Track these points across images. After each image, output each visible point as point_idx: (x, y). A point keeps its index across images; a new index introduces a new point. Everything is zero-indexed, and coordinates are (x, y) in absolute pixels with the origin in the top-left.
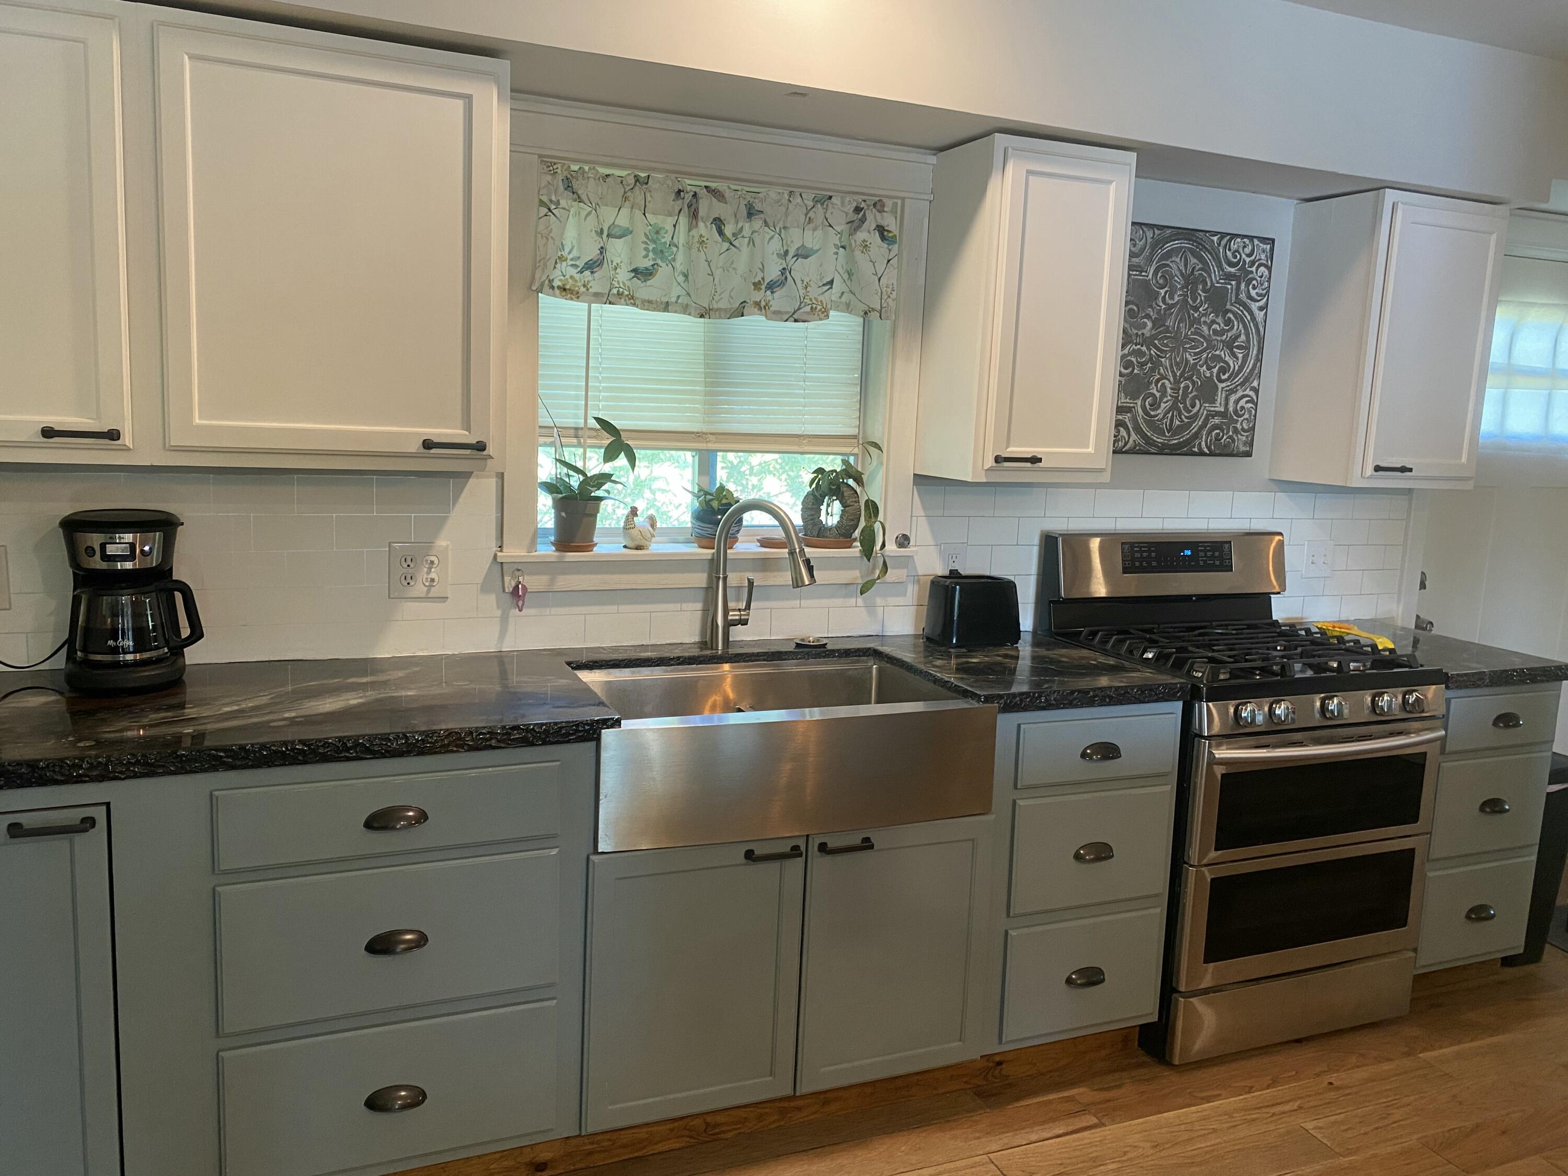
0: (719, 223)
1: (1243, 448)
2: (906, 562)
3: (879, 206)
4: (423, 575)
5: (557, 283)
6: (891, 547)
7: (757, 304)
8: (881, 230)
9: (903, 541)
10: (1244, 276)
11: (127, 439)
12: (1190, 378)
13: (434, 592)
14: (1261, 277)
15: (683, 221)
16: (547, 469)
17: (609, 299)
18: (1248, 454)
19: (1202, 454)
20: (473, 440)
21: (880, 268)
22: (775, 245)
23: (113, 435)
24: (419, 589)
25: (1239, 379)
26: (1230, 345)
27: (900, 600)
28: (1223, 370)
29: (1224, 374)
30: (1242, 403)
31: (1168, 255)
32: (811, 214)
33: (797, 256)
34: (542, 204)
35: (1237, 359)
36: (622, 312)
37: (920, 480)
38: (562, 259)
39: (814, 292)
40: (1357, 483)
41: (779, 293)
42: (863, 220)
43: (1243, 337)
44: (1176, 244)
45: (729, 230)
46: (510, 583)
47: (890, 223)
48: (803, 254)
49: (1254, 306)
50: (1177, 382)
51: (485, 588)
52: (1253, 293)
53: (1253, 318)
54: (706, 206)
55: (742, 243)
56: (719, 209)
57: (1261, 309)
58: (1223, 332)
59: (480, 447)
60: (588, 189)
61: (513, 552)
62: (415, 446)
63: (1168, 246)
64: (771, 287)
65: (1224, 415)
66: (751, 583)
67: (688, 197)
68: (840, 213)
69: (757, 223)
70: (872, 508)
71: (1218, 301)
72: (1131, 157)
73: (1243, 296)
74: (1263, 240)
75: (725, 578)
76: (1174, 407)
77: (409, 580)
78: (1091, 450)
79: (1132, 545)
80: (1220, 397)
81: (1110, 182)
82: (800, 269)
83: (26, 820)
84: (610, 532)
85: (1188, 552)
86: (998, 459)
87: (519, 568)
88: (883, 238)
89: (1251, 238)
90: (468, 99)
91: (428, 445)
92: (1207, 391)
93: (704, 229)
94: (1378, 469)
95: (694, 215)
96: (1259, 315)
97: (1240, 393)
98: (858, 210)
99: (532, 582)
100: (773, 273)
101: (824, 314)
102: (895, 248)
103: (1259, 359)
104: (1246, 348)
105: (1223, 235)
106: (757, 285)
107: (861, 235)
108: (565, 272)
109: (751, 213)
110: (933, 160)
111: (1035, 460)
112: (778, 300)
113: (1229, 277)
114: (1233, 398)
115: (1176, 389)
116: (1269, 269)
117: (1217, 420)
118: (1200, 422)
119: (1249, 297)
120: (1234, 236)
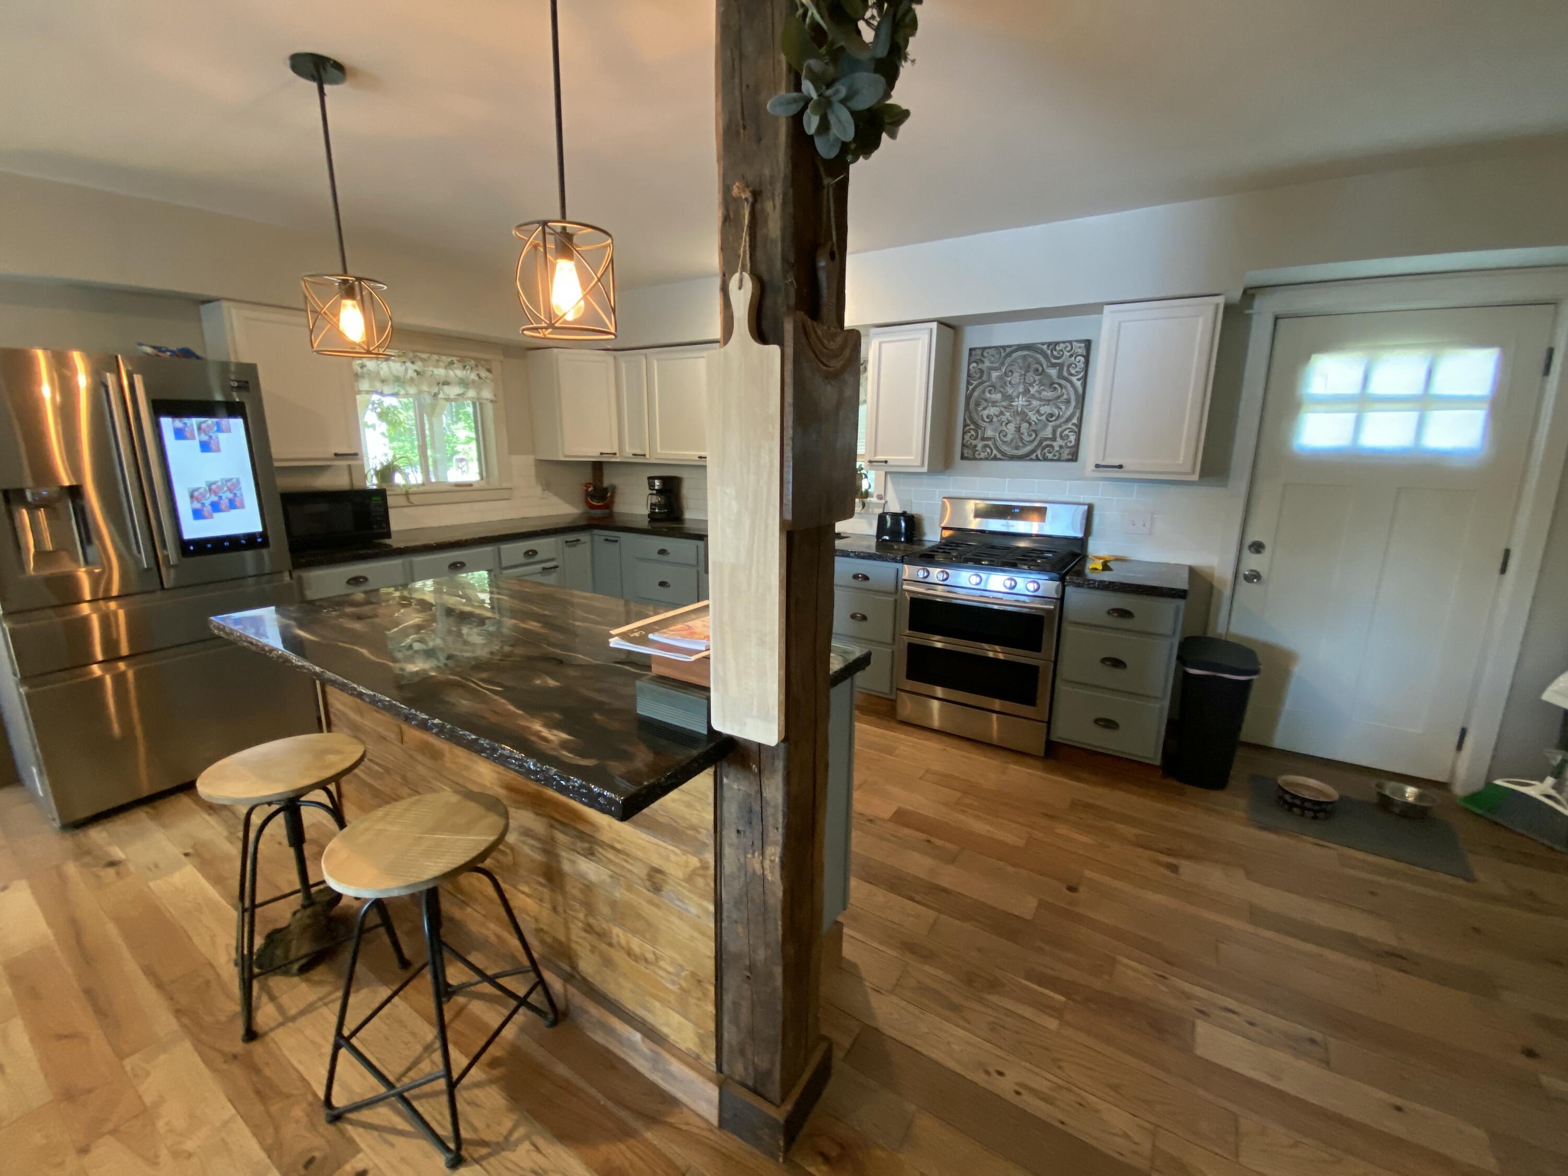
1: (1070, 456)
10: (1065, 363)
11: (648, 456)
12: (1027, 421)
14: (1079, 362)
18: (1075, 460)
19: (1038, 459)
23: (644, 455)
25: (1064, 420)
26: (1055, 402)
28: (1051, 415)
29: (1052, 417)
30: (1066, 432)
31: (1014, 361)
35: (1061, 408)
43: (1065, 397)
44: (1020, 353)
49: (1074, 379)
50: (1019, 424)
52: (1073, 372)
57: (1079, 380)
63: (1015, 355)
71: (1046, 379)
72: (935, 326)
73: (1065, 374)
74: (1080, 341)
76: (1018, 437)
80: (1050, 430)
81: (919, 339)
83: (610, 538)
89: (1073, 342)
92: (1042, 428)
94: (1097, 466)
96: (1078, 384)
97: (1064, 427)
104: (1068, 402)
105: (1049, 344)
111: (886, 462)
113: (1054, 365)
114: (1059, 430)
115: (1018, 427)
116: (1085, 357)
117: (1048, 442)
118: (1036, 443)
119: (1071, 375)
120: (1057, 343)
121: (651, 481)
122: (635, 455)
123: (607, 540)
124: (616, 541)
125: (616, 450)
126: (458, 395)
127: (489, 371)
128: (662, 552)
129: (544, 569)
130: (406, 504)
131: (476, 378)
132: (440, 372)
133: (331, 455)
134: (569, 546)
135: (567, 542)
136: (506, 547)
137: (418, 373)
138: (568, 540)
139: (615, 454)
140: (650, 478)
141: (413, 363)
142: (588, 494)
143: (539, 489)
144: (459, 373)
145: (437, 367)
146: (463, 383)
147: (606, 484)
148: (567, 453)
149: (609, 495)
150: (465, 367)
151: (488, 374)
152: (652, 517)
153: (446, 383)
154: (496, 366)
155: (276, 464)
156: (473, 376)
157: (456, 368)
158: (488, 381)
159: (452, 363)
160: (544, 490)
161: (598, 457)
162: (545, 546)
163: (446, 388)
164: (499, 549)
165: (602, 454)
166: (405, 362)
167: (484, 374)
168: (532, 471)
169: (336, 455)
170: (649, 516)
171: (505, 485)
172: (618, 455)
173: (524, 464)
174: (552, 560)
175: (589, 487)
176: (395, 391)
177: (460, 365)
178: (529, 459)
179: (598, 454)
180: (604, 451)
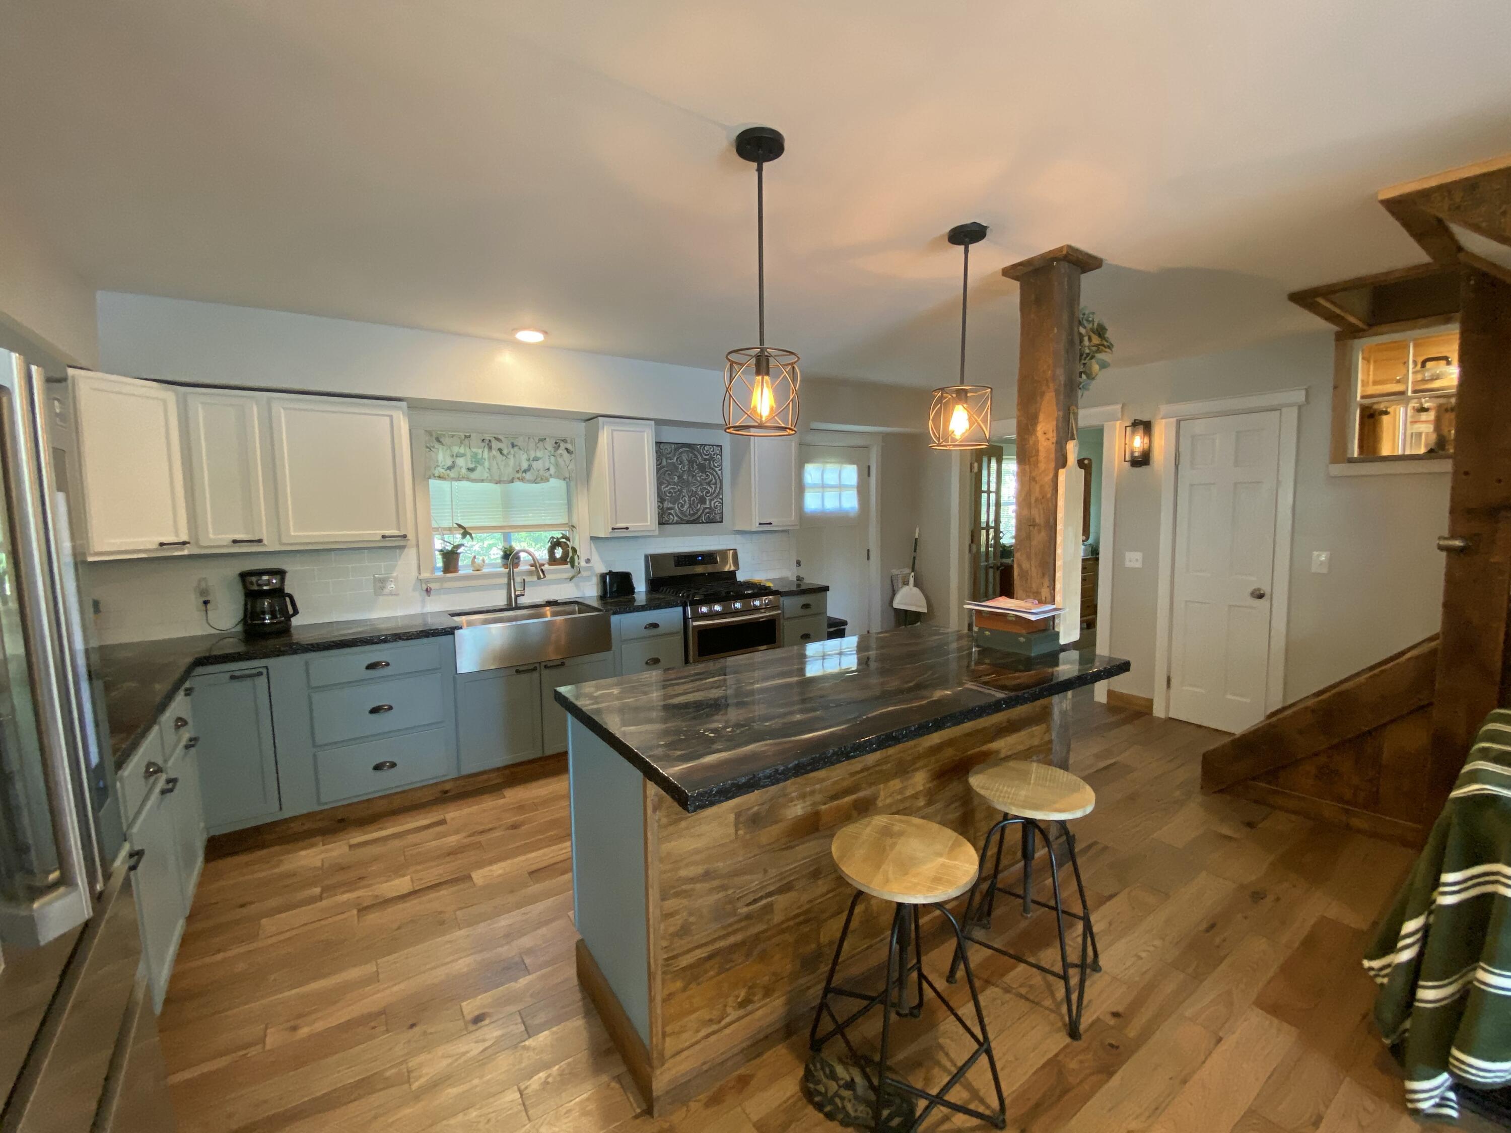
0: (500, 450)
1: (719, 520)
2: (590, 569)
3: (565, 441)
4: (388, 586)
5: (436, 475)
6: (583, 564)
7: (518, 478)
8: (567, 449)
9: (588, 561)
10: (711, 459)
12: (695, 496)
13: (394, 592)
14: (718, 459)
15: (486, 450)
16: (438, 544)
17: (459, 479)
18: (722, 522)
19: (703, 523)
20: (402, 534)
21: (568, 463)
22: (525, 457)
23: (260, 541)
24: (387, 591)
25: (714, 495)
26: (709, 484)
27: (590, 583)
28: (708, 493)
30: (717, 503)
31: (681, 453)
32: (538, 445)
33: (533, 460)
34: (427, 447)
35: (713, 488)
36: (464, 484)
37: (593, 538)
38: (438, 466)
39: (541, 472)
40: (754, 529)
41: (528, 473)
42: (559, 446)
43: (714, 481)
44: (684, 449)
45: (505, 452)
46: (424, 587)
47: (569, 446)
48: (536, 459)
49: (717, 469)
50: (690, 497)
51: (414, 590)
52: (716, 465)
53: (717, 473)
54: (495, 444)
55: (511, 457)
56: (500, 445)
57: (720, 470)
58: (705, 479)
59: (405, 536)
60: (445, 440)
61: (425, 575)
62: (379, 538)
63: (681, 449)
64: (525, 471)
65: (710, 508)
66: (524, 580)
67: (487, 442)
68: (549, 444)
69: (516, 449)
70: (574, 550)
71: (702, 468)
72: (653, 423)
73: (712, 466)
74: (718, 446)
75: (514, 580)
76: (690, 507)
78: (649, 523)
79: (678, 557)
80: (708, 502)
81: (644, 432)
82: (535, 465)
83: (237, 673)
84: (466, 566)
85: (700, 558)
86: (613, 529)
87: (427, 581)
88: (568, 452)
89: (713, 445)
90: (391, 416)
91: (384, 537)
92: (702, 500)
93: (495, 452)
94: (760, 524)
95: (490, 448)
96: (719, 473)
97: (715, 500)
98: (556, 443)
99: (433, 586)
100: (525, 465)
101: (547, 480)
102: (573, 455)
103: (721, 488)
104: (715, 484)
105: (701, 445)
106: (518, 472)
107: (559, 451)
108: (440, 471)
109: (513, 446)
110: (583, 424)
111: (627, 528)
112: (528, 476)
113: (705, 460)
114: (713, 502)
115: (690, 500)
116: (721, 456)
117: (707, 510)
118: (701, 511)
119: (714, 466)
120: (706, 445)
122: (235, 542)
123: (233, 678)
124: (260, 674)
125: (186, 537)
128: (371, 666)
139: (184, 543)
140: (242, 575)
161: (156, 550)
165: (162, 544)
179: (155, 546)
180: (165, 540)
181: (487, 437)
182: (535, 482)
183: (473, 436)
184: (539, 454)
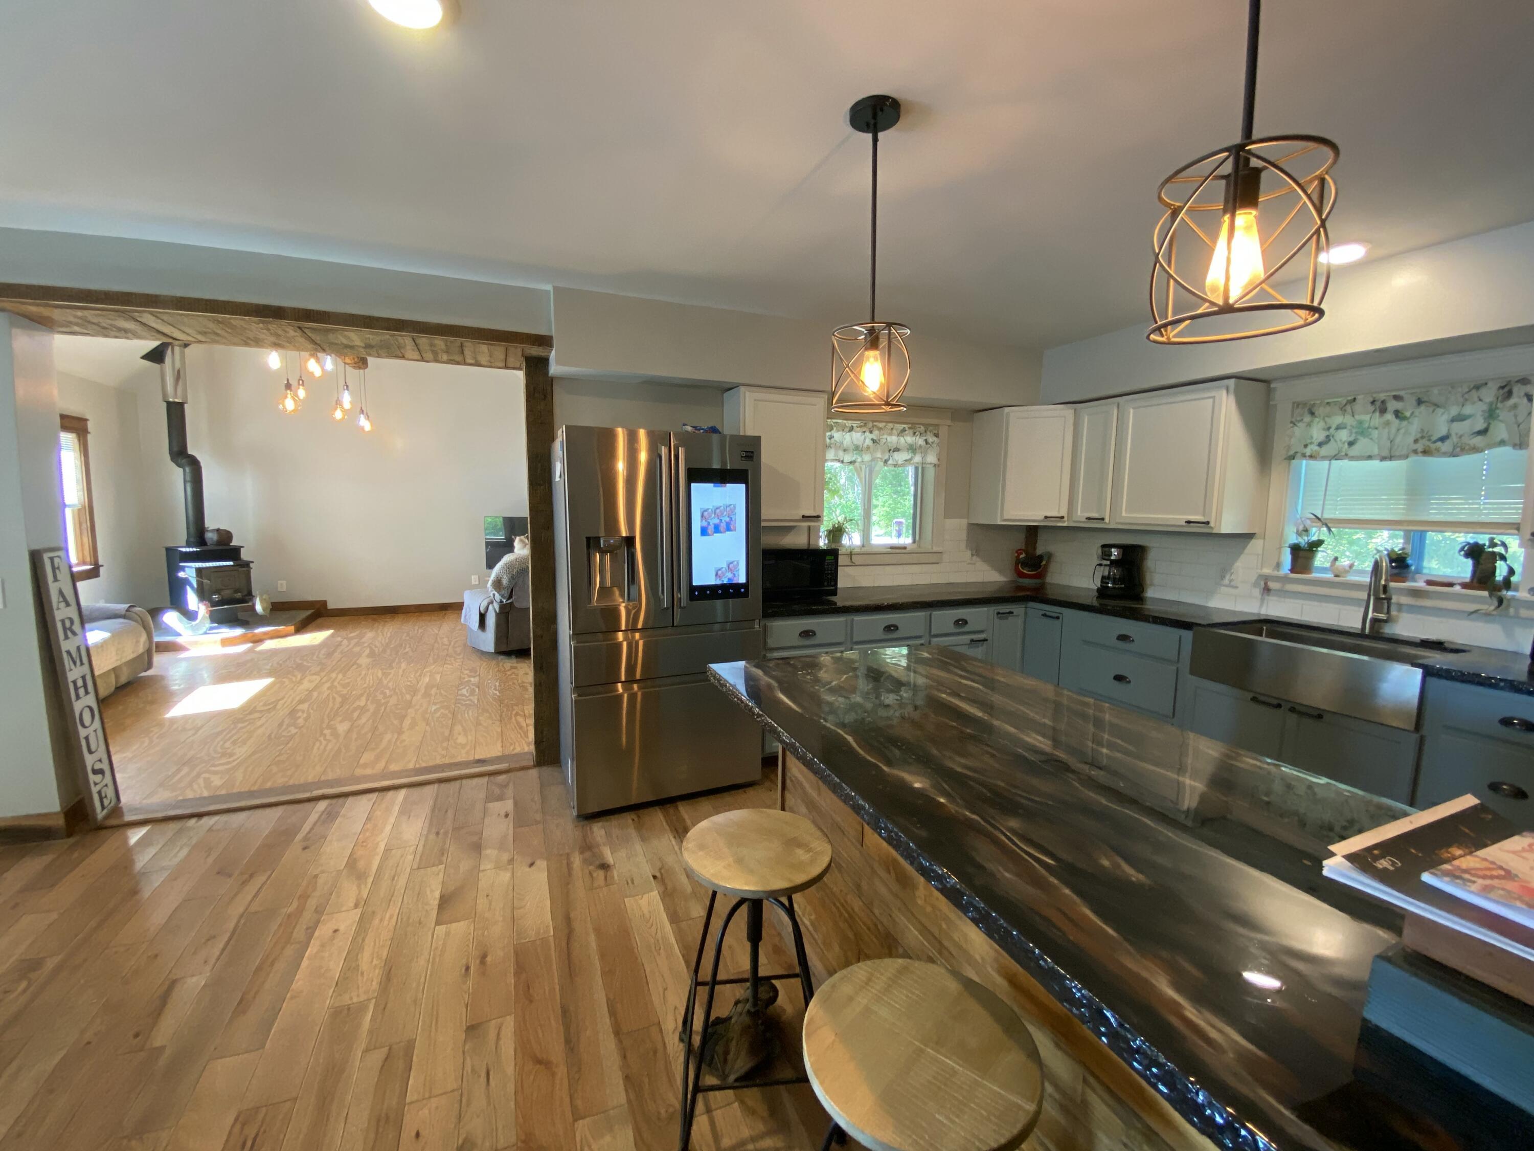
0: (1397, 414)
3: (1523, 382)
4: (1228, 577)
5: (1308, 454)
6: (1524, 595)
11: (1107, 520)
13: (1232, 583)
15: (1377, 414)
17: (1336, 457)
21: (1522, 418)
22: (1445, 417)
23: (1103, 519)
24: (1226, 581)
32: (1468, 396)
33: (1457, 421)
34: (1292, 422)
36: (1345, 463)
38: (1311, 443)
39: (1469, 438)
41: (1446, 442)
42: (1511, 392)
45: (1407, 414)
46: (1264, 584)
47: (1531, 389)
48: (1459, 419)
51: (1251, 585)
54: (1392, 405)
55: (1417, 420)
56: (1398, 405)
59: (1207, 523)
60: (1320, 411)
61: (1267, 571)
62: (1183, 523)
64: (1438, 439)
67: (1378, 404)
68: (1491, 392)
69: (1425, 407)
77: (1223, 577)
82: (1456, 428)
83: (1048, 613)
84: (1321, 567)
87: (1270, 578)
88: (1529, 400)
90: (1214, 397)
91: (1189, 522)
93: (1389, 416)
95: (1383, 411)
98: (1505, 388)
99: (1272, 585)
100: (1444, 430)
101: (1477, 450)
106: (1424, 441)
107: (1512, 400)
108: (1310, 449)
109: (1420, 402)
112: (1446, 447)
121: (1107, 549)
122: (1089, 519)
123: (1045, 615)
124: (1058, 618)
125: (1063, 512)
126: (906, 461)
127: (937, 435)
128: (1123, 638)
129: (972, 641)
130: (850, 564)
131: (923, 443)
132: (893, 439)
133: (799, 517)
134: (1000, 618)
135: (998, 613)
136: (937, 614)
137: (874, 441)
138: (1001, 611)
139: (1062, 517)
140: (1104, 546)
141: (871, 432)
142: (1018, 561)
143: (969, 553)
144: (910, 439)
145: (891, 434)
146: (912, 449)
147: (1039, 551)
148: (1006, 517)
149: (1044, 563)
150: (914, 433)
151: (935, 439)
152: (1103, 592)
153: (897, 450)
154: (944, 431)
155: (763, 524)
156: (920, 441)
157: (907, 435)
158: (934, 445)
159: (904, 430)
160: (972, 555)
161: (1042, 521)
162: (977, 616)
163: (896, 455)
164: (931, 615)
165: (1046, 517)
166: (864, 432)
167: (931, 439)
168: (964, 535)
169: (803, 517)
170: (1099, 590)
171: (935, 549)
172: (1066, 519)
173: (957, 527)
174: (981, 632)
175: (1021, 554)
176: (854, 459)
177: (911, 431)
178: (964, 522)
179: (1042, 518)
180: (1049, 514)
181: (1382, 396)
182: (1453, 455)
183: (1359, 397)
184: (1468, 410)
